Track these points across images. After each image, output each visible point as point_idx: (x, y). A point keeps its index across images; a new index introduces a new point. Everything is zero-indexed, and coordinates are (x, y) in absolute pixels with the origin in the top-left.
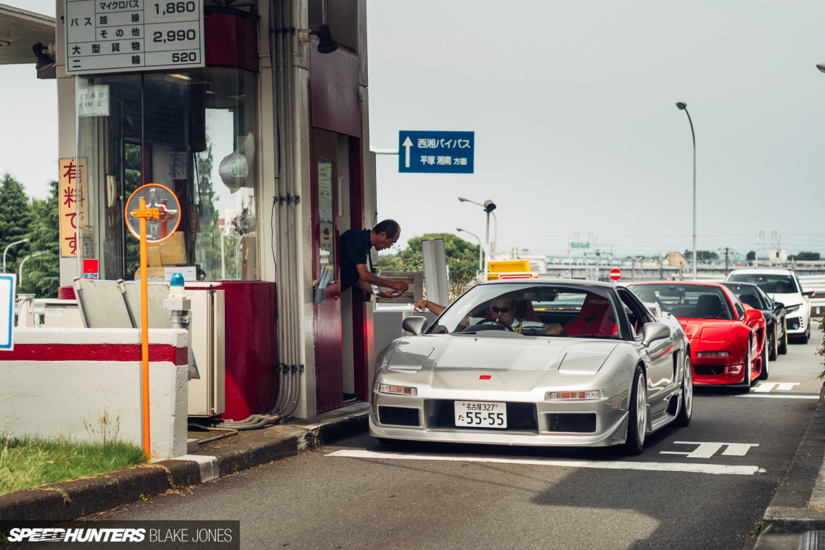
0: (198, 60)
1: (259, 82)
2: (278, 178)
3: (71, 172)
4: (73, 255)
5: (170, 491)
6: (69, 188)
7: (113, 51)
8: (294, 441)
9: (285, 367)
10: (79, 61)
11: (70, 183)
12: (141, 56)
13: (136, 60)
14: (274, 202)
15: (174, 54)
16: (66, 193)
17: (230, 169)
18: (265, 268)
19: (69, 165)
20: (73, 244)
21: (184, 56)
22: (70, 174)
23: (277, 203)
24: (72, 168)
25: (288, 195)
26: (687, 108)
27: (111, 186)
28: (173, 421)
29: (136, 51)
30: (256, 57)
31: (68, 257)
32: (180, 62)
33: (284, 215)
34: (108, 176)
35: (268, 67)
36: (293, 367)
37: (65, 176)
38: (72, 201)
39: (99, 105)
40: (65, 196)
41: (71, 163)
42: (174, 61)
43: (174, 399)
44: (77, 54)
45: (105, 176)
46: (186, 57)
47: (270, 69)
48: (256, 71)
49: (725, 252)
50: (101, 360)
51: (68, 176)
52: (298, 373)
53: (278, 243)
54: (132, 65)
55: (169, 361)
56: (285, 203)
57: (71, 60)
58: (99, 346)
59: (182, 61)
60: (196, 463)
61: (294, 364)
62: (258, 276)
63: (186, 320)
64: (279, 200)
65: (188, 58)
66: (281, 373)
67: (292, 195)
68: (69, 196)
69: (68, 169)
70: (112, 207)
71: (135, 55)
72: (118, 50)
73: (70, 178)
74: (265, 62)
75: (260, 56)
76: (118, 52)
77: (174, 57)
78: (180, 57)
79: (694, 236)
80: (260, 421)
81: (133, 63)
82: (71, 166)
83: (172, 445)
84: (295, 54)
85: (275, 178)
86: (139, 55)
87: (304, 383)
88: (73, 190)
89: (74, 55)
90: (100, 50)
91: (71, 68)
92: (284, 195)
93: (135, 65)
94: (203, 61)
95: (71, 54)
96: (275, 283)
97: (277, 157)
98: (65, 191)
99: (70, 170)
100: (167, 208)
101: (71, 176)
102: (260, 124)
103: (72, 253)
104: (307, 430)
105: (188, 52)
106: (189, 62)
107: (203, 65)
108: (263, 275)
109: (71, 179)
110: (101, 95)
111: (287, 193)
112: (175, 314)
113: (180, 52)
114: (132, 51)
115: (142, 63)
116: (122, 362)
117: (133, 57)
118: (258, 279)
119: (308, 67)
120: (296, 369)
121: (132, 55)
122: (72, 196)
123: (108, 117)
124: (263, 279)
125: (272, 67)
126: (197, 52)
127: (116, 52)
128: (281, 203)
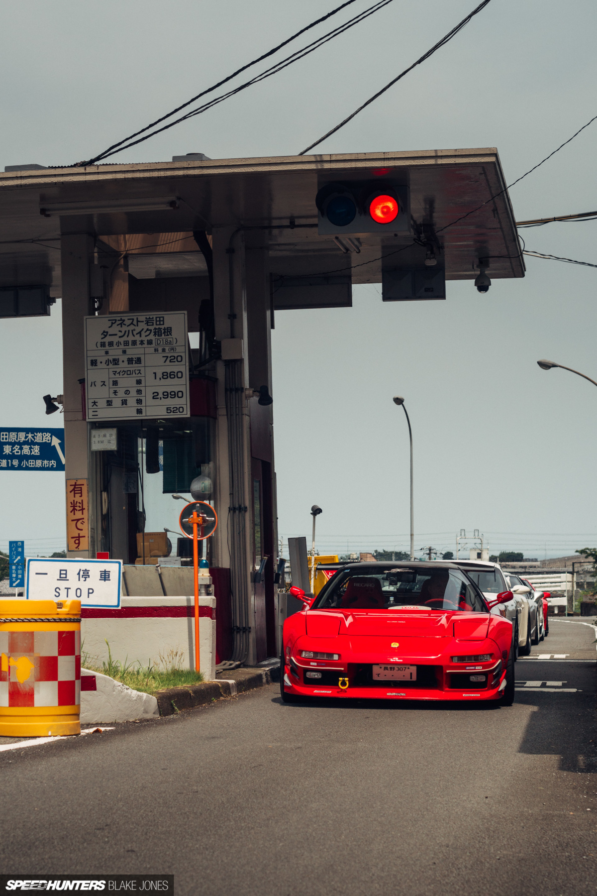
0: (185, 412)
1: (217, 426)
2: (231, 494)
3: (76, 489)
4: (77, 549)
5: (222, 698)
6: (74, 501)
7: (123, 404)
8: (260, 676)
9: (238, 628)
10: (97, 411)
11: (75, 497)
12: (143, 409)
13: (139, 411)
14: (229, 511)
15: (167, 408)
16: (72, 504)
17: (200, 488)
18: (222, 558)
19: (74, 484)
20: (77, 542)
21: (175, 409)
22: (75, 491)
23: (232, 512)
24: (77, 487)
25: (240, 506)
26: (403, 403)
27: (105, 500)
28: (211, 656)
29: (140, 405)
30: (216, 408)
31: (73, 551)
32: (172, 414)
33: (236, 520)
34: (103, 493)
35: (223, 415)
36: (244, 628)
37: (71, 492)
38: (77, 510)
39: (109, 442)
40: (71, 507)
41: (76, 483)
42: (167, 412)
43: (211, 642)
44: (95, 406)
45: (101, 492)
46: (177, 410)
47: (226, 417)
48: (215, 418)
49: (428, 552)
50: (161, 617)
51: (73, 492)
52: (247, 632)
53: (233, 540)
54: (137, 415)
55: (208, 616)
56: (237, 512)
57: (90, 411)
58: (159, 608)
59: (173, 412)
60: (228, 683)
61: (244, 626)
62: (216, 564)
63: (210, 591)
64: (232, 509)
65: (178, 411)
66: (235, 633)
67: (242, 506)
68: (74, 506)
69: (73, 487)
70: (105, 514)
71: (139, 408)
72: (126, 404)
73: (75, 493)
74: (222, 411)
75: (218, 407)
76: (126, 406)
77: (167, 410)
78: (172, 410)
79: (412, 535)
80: (231, 665)
81: (138, 413)
82: (75, 485)
83: (210, 672)
84: (243, 406)
85: (230, 494)
86: (142, 408)
87: (251, 640)
88: (77, 502)
89: (93, 407)
90: (113, 404)
91: (90, 416)
92: (237, 506)
93: (139, 415)
94: (189, 413)
95: (90, 406)
96: (230, 569)
97: (231, 479)
98: (71, 503)
99: (75, 488)
100: (208, 516)
101: (76, 492)
102: (217, 454)
103: (76, 548)
104: (265, 670)
105: (178, 407)
106: (179, 413)
107: (189, 415)
108: (220, 563)
109: (76, 495)
110: (111, 435)
111: (239, 505)
112: (203, 587)
113: (172, 407)
114: (136, 405)
115: (144, 414)
116: (175, 618)
117: (138, 410)
118: (216, 566)
119: (249, 415)
120: (246, 630)
121: (137, 408)
122: (77, 506)
123: (117, 451)
124: (220, 566)
125: (227, 415)
126: (185, 407)
127: (124, 406)
128: (234, 512)
